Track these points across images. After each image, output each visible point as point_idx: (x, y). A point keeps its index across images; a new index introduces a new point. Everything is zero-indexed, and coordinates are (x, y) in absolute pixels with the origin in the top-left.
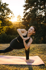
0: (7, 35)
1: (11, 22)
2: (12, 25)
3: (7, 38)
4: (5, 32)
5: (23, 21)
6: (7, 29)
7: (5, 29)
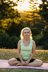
0: (10, 36)
1: (17, 12)
3: (10, 42)
6: (8, 24)
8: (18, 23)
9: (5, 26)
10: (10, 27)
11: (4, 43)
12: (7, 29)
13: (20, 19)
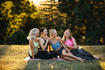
1: (33, 6)
2: (36, 12)
4: (20, 27)
5: (61, 3)
6: (23, 19)
7: (21, 20)
8: (34, 18)
9: (19, 22)
10: (25, 22)
11: (19, 41)
12: (22, 25)
13: (36, 13)
